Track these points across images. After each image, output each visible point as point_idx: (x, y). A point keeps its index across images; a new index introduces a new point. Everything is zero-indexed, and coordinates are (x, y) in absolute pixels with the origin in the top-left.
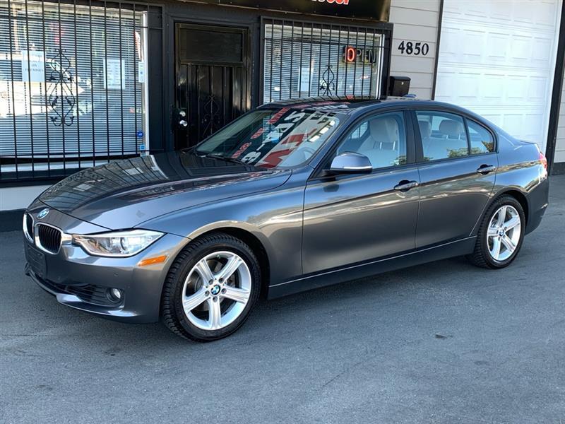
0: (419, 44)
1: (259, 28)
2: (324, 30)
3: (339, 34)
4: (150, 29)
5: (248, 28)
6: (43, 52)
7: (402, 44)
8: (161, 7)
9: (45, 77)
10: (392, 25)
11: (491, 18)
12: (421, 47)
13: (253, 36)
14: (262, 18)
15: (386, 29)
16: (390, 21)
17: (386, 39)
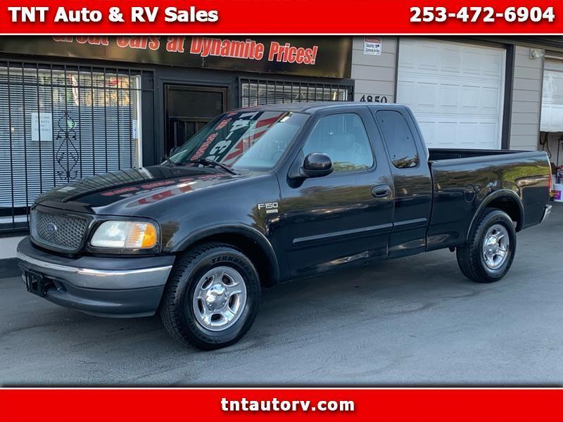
0: (378, 97)
1: (238, 88)
2: (294, 87)
3: (308, 90)
4: (144, 91)
5: (227, 87)
6: (51, 114)
7: (363, 97)
8: (153, 72)
9: (53, 136)
10: (353, 81)
11: (442, 71)
12: (380, 100)
13: (232, 95)
14: (240, 78)
15: (348, 84)
16: (352, 78)
17: (348, 94)
